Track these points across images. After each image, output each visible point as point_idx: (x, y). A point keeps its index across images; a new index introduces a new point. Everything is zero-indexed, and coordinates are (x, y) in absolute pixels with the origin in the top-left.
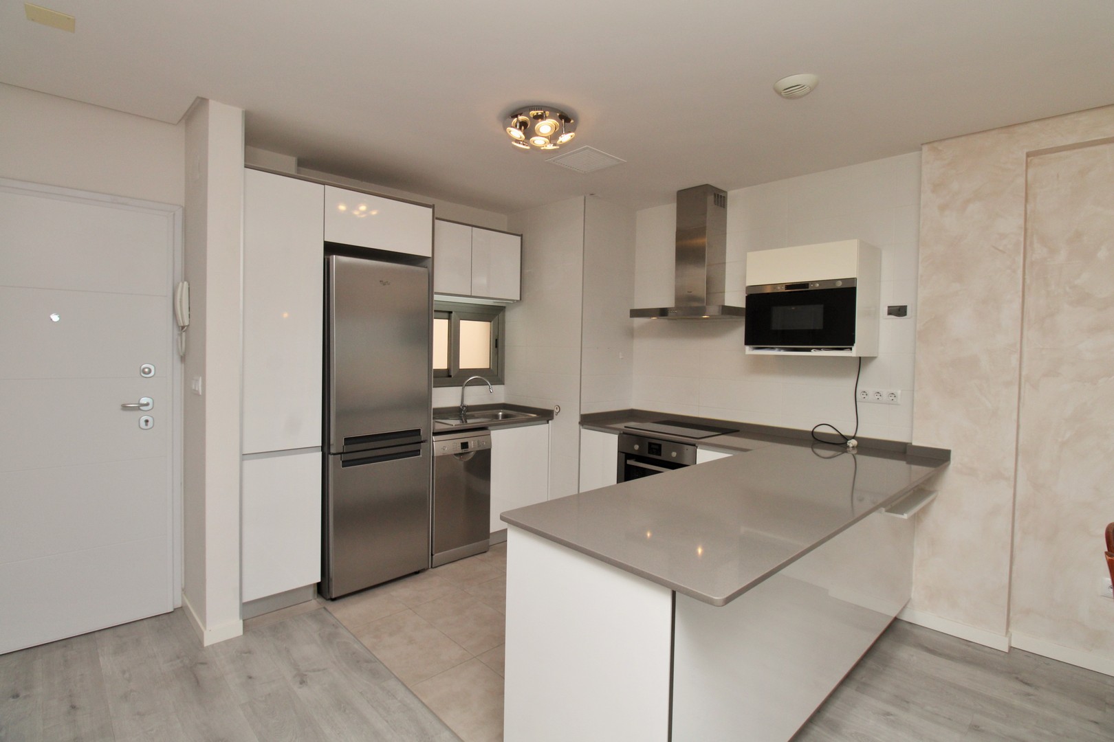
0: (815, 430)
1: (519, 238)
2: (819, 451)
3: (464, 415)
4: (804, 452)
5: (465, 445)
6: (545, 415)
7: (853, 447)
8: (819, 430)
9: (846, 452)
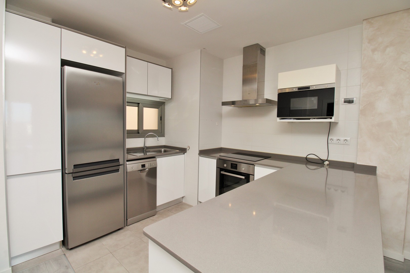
0: (307, 157)
1: (171, 70)
2: (308, 166)
3: (146, 151)
4: (302, 167)
5: (143, 166)
6: (183, 151)
7: (327, 165)
8: (309, 157)
9: (324, 167)
